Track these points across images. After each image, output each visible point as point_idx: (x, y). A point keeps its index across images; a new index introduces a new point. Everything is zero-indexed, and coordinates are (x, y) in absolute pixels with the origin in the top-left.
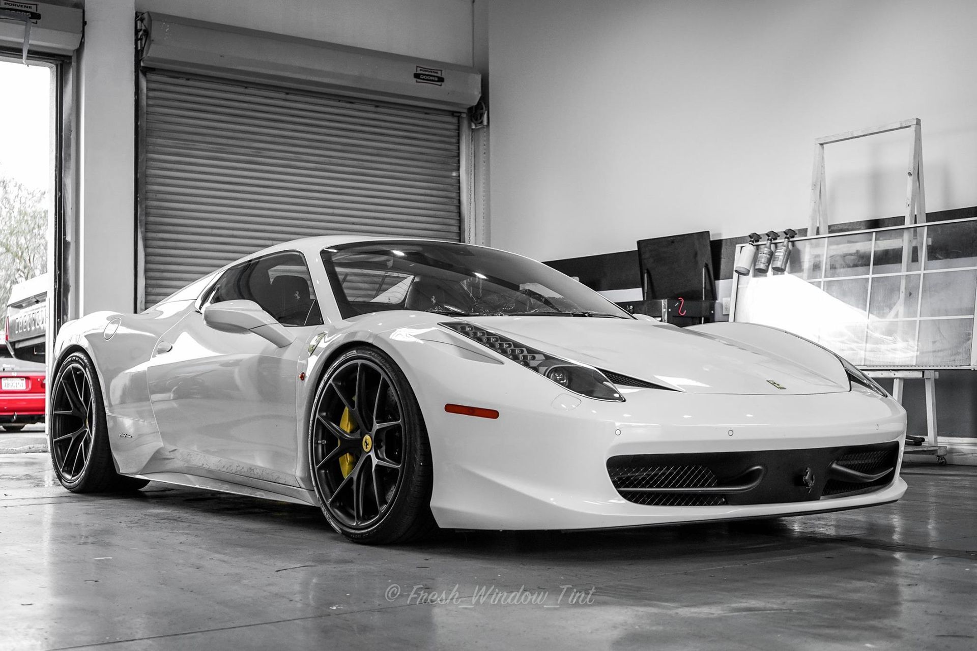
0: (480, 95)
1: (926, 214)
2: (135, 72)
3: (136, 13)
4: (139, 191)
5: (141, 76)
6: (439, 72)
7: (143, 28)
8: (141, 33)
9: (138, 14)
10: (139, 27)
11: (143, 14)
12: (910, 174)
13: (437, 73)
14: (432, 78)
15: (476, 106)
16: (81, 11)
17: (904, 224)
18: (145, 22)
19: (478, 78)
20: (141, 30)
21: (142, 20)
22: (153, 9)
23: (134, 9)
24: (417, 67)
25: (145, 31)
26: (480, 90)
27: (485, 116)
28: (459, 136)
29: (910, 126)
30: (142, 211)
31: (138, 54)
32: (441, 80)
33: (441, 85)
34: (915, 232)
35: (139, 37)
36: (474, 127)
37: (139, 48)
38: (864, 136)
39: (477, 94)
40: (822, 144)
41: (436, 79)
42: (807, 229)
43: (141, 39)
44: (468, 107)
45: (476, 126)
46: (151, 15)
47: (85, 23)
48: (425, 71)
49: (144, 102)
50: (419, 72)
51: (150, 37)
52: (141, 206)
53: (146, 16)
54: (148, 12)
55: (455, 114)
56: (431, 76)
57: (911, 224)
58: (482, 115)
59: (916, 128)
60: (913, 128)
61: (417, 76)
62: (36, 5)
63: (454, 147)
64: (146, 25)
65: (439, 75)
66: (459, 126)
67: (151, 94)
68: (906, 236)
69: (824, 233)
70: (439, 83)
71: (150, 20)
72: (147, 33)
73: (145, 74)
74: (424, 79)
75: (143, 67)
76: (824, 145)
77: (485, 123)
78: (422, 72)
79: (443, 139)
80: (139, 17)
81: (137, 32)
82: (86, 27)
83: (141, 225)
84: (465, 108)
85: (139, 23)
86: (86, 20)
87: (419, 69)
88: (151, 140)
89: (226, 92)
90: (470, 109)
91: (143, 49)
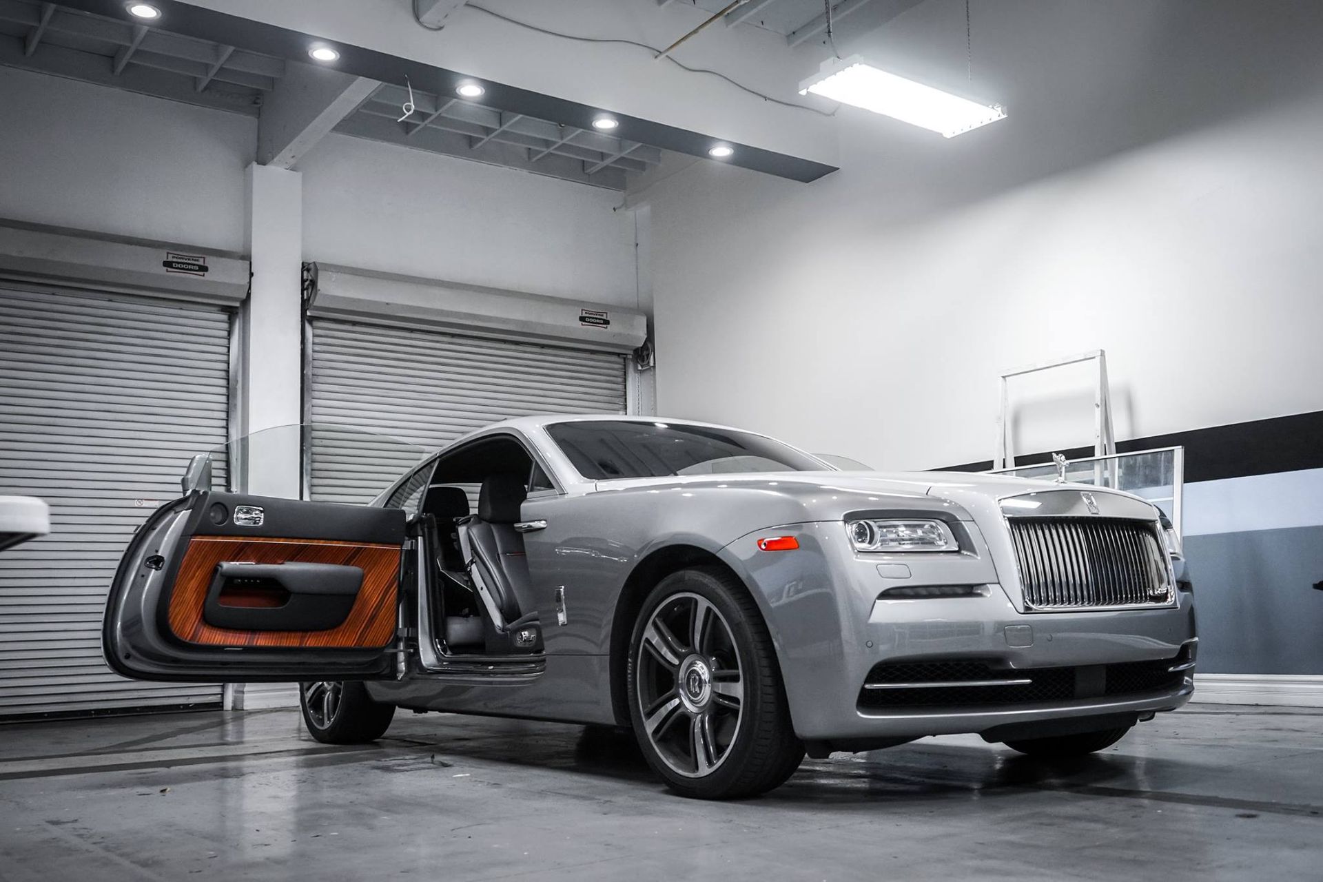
0: (646, 337)
1: (1116, 443)
2: (302, 321)
3: (303, 263)
4: (305, 440)
5: (307, 325)
6: (605, 315)
7: (310, 278)
8: (307, 283)
9: (305, 265)
10: (305, 278)
11: (309, 264)
12: (1098, 406)
13: (602, 315)
14: (597, 321)
15: (642, 348)
16: (249, 262)
17: (1094, 456)
18: (312, 272)
19: (644, 320)
20: (307, 280)
21: (308, 270)
22: (319, 260)
23: (301, 259)
24: (582, 310)
25: (311, 281)
26: (646, 332)
27: (652, 357)
28: (625, 373)
29: (1094, 358)
30: (308, 459)
31: (305, 304)
32: (607, 322)
33: (606, 328)
34: (1106, 463)
35: (305, 287)
36: (640, 368)
37: (305, 298)
38: (1048, 368)
39: (642, 334)
40: (1004, 377)
41: (602, 322)
42: (992, 462)
43: (307, 289)
44: (634, 348)
45: (642, 367)
46: (317, 265)
47: (251, 275)
48: (591, 314)
49: (309, 347)
50: (584, 315)
51: (316, 287)
52: (306, 455)
53: (312, 266)
54: (314, 263)
55: (621, 356)
56: (596, 319)
57: (1101, 455)
58: (648, 356)
59: (1101, 359)
60: (1098, 359)
61: (582, 319)
62: (204, 258)
63: (621, 387)
64: (313, 276)
65: (604, 317)
66: (625, 365)
67: (317, 340)
68: (1097, 468)
69: (1011, 464)
70: (605, 326)
71: (316, 271)
72: (313, 283)
73: (311, 323)
74: (589, 322)
75: (309, 316)
76: (1007, 378)
77: (652, 364)
78: (587, 315)
79: (608, 378)
80: (305, 267)
81: (303, 281)
82: (252, 279)
83: (307, 475)
84: (631, 350)
85: (305, 273)
86: (253, 271)
87: (584, 312)
88: (316, 386)
89: (392, 336)
90: (636, 351)
91: (309, 299)
